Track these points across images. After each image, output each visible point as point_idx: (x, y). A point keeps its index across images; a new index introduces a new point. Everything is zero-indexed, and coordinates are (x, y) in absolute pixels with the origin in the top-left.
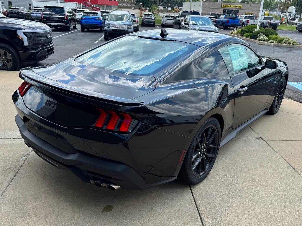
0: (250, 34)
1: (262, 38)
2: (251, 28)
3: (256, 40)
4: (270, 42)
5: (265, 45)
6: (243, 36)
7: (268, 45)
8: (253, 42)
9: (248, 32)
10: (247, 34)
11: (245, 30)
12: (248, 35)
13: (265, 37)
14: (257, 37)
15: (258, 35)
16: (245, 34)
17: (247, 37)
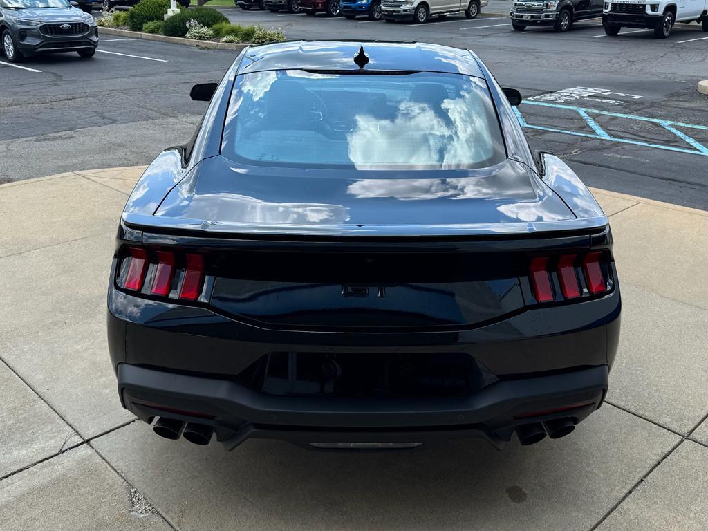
0: (159, 23)
1: (199, 33)
2: (155, 9)
3: (185, 37)
4: (226, 42)
5: (215, 49)
6: (140, 30)
7: (224, 50)
8: (177, 43)
9: (150, 19)
10: (151, 25)
11: (141, 15)
12: (156, 27)
13: (204, 30)
14: (186, 30)
15: (188, 25)
16: (145, 26)
17: (152, 32)
